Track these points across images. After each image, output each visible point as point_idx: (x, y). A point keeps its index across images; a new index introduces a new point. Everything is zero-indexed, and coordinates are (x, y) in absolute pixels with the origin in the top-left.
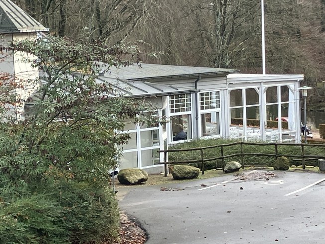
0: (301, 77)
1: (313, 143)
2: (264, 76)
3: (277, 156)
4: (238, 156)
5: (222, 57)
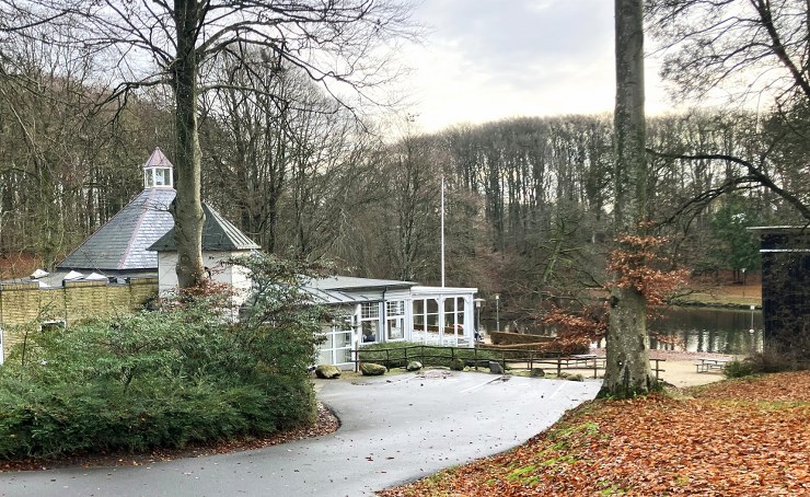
0: (475, 290)
1: (485, 347)
2: (443, 289)
3: (453, 357)
4: (420, 357)
5: (406, 271)
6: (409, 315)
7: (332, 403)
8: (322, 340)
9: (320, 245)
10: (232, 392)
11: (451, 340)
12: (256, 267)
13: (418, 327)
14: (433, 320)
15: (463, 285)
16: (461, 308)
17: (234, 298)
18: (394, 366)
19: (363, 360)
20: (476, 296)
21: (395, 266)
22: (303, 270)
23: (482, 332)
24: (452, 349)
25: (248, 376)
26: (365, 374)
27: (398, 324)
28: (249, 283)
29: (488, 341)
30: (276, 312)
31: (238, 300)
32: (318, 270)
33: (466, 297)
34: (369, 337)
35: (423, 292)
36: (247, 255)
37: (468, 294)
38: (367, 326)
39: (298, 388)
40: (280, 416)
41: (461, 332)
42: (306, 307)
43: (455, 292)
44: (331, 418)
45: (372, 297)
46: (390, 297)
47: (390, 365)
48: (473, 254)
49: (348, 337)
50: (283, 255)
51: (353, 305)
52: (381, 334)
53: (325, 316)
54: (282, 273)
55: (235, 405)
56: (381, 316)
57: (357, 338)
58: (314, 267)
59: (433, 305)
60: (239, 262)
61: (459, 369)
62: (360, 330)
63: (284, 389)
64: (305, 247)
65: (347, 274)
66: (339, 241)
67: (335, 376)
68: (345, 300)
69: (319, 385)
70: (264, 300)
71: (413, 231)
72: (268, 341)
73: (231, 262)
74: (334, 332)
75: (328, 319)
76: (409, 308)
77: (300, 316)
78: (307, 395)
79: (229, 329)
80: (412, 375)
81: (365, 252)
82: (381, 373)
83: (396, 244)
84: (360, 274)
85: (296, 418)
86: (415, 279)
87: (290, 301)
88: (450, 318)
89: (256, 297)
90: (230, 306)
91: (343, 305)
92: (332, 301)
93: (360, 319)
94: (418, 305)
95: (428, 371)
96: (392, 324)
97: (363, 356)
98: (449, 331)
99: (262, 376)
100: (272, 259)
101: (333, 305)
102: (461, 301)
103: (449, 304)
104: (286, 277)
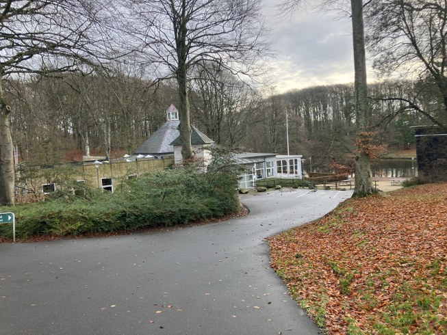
6: (275, 167)
7: (246, 204)
8: (241, 178)
9: (239, 140)
10: (206, 200)
11: (293, 176)
12: (213, 150)
13: (279, 172)
14: (285, 168)
15: (296, 154)
16: (296, 163)
17: (205, 163)
18: (270, 187)
19: (258, 186)
20: (302, 158)
21: (269, 147)
22: (232, 151)
23: (305, 173)
24: (293, 180)
25: (212, 194)
26: (259, 191)
27: (271, 171)
28: (211, 157)
29: (307, 176)
30: (222, 168)
31: (206, 164)
32: (238, 150)
33: (298, 159)
34: (259, 176)
35: (280, 157)
36: (209, 145)
37: (299, 158)
38: (258, 172)
39: (232, 198)
40: (225, 209)
41: (296, 173)
42: (234, 165)
43: (293, 157)
44: (246, 209)
45: (260, 160)
46: (267, 160)
47: (268, 187)
48: (300, 141)
49: (251, 177)
50: (224, 145)
51: (253, 164)
52: (265, 175)
53: (242, 169)
54: (223, 152)
55: (207, 206)
56: (264, 168)
57: (255, 177)
58: (237, 149)
59: (285, 163)
60: (206, 148)
61: (296, 188)
62: (256, 174)
63: (226, 198)
64: (232, 142)
65: (250, 152)
66: (246, 138)
67: (247, 193)
68: (250, 162)
69: (240, 197)
70: (217, 163)
71: (276, 133)
72: (219, 180)
73: (203, 149)
74: (246, 175)
75: (243, 170)
76: (275, 164)
77: (232, 169)
78: (236, 201)
79: (203, 175)
80: (278, 191)
81: (257, 142)
82: (265, 191)
83: (269, 139)
84: (255, 151)
85: (231, 210)
86: (277, 152)
87: (227, 163)
88: (292, 168)
89: (214, 162)
90: (204, 166)
91: (249, 164)
92: (244, 162)
93: (256, 169)
94: (279, 163)
95: (284, 189)
96: (269, 171)
97: (258, 184)
98: (292, 173)
99: (217, 194)
100: (219, 147)
101: (245, 164)
102: (296, 160)
103: (291, 162)
104: (225, 154)
